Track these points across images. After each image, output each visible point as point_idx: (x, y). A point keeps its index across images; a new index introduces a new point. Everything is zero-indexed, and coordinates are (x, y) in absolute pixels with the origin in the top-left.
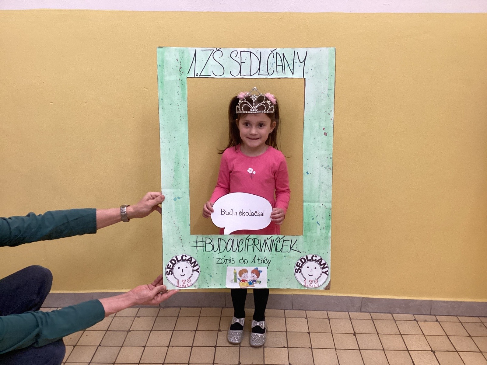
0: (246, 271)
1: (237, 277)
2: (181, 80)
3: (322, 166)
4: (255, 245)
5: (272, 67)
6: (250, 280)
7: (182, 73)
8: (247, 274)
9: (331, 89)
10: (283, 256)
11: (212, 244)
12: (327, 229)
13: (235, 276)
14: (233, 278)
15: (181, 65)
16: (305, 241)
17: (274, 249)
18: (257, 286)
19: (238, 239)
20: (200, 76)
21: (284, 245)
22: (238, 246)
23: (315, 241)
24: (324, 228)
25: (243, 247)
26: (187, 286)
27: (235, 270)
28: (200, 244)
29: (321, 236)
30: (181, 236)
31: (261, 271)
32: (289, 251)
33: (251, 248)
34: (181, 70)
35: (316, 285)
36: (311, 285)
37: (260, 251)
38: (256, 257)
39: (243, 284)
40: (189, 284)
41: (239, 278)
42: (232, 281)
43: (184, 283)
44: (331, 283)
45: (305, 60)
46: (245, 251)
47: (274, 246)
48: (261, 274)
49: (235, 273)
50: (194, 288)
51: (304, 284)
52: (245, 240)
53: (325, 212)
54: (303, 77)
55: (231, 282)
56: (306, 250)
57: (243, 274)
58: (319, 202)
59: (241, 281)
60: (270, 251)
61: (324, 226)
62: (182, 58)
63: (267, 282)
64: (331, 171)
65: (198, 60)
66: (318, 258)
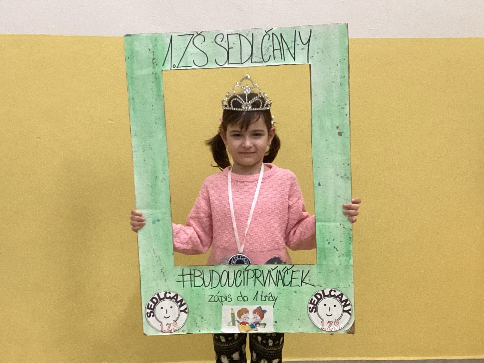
0: (246, 311)
1: (235, 319)
2: (154, 74)
3: (338, 175)
4: (257, 278)
5: (268, 51)
6: (252, 323)
7: (155, 66)
8: (247, 314)
9: (344, 77)
10: (293, 291)
11: (202, 277)
12: (347, 256)
13: (233, 318)
14: (230, 319)
15: (153, 55)
16: (320, 271)
17: (280, 282)
18: (260, 330)
19: (234, 271)
20: (178, 67)
21: (293, 277)
22: (235, 280)
23: (332, 271)
24: (343, 254)
25: (241, 281)
26: (173, 331)
27: (232, 309)
28: (187, 278)
29: (340, 264)
30: (162, 269)
31: (265, 311)
32: (300, 285)
33: (251, 281)
34: (154, 61)
35: (336, 328)
36: (331, 328)
37: (263, 284)
38: (258, 294)
39: (243, 327)
40: (175, 328)
42: (229, 323)
43: (169, 327)
44: (356, 325)
45: (309, 41)
46: (244, 285)
47: (280, 278)
48: (265, 314)
49: (233, 314)
50: (182, 333)
51: (320, 327)
52: (244, 272)
53: (344, 234)
54: (308, 63)
55: (228, 325)
56: (322, 282)
57: (242, 315)
58: (335, 221)
59: (241, 323)
60: (276, 285)
61: (343, 251)
62: (155, 47)
63: (274, 325)
64: (349, 181)
65: (174, 48)
66: (337, 293)
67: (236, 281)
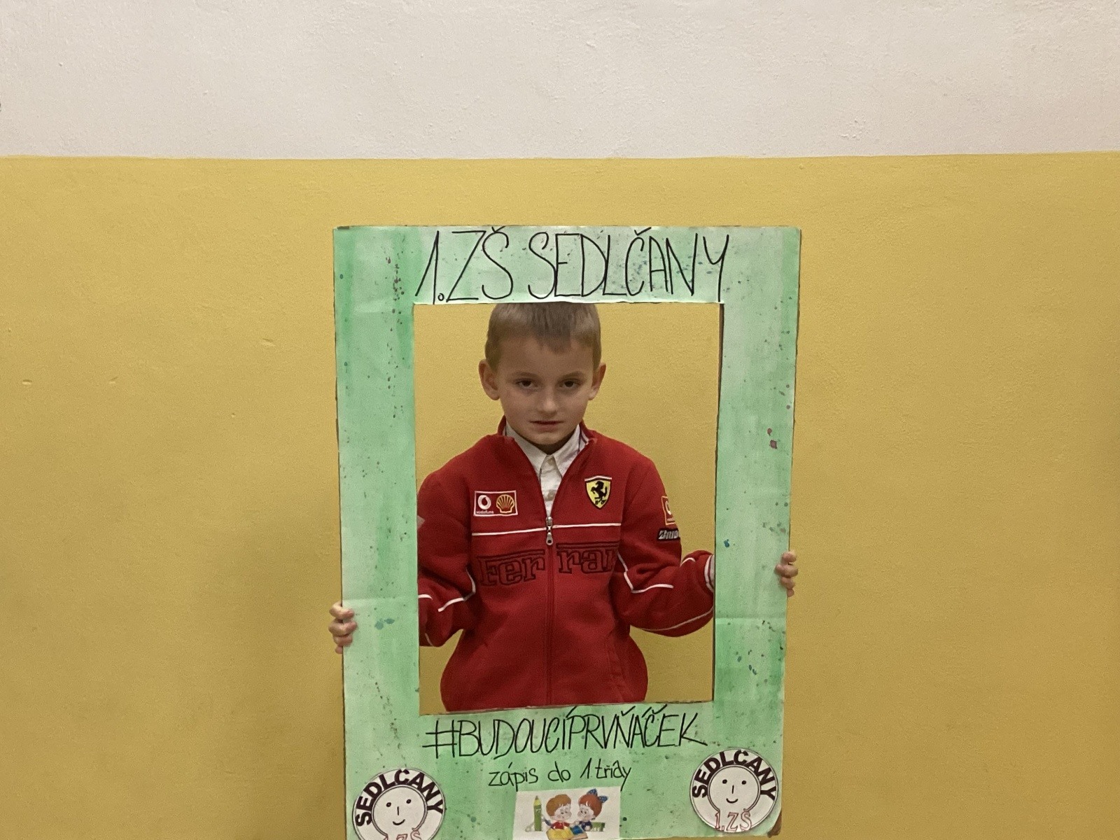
2: (397, 313)
3: (764, 526)
4: (591, 732)
5: (638, 273)
6: (577, 823)
7: (400, 295)
8: (568, 806)
9: (788, 332)
10: (663, 756)
11: (478, 736)
12: (774, 683)
13: (538, 815)
14: (533, 820)
15: (397, 272)
16: (717, 715)
17: (638, 738)
19: (545, 720)
21: (663, 728)
22: (545, 737)
23: (743, 714)
24: (766, 681)
25: (558, 739)
28: (445, 738)
29: (759, 701)
30: (394, 722)
31: (605, 799)
32: (678, 744)
33: (578, 740)
34: (397, 286)
35: (745, 825)
36: (734, 826)
37: (603, 745)
38: (591, 764)
41: (548, 818)
42: (530, 827)
44: (783, 819)
45: (722, 257)
46: (563, 748)
47: (637, 731)
48: (605, 805)
49: (538, 808)
51: (713, 824)
52: (564, 721)
53: (769, 641)
54: (719, 301)
55: (526, 831)
56: (721, 738)
58: (755, 615)
59: (553, 826)
60: (628, 744)
61: (767, 675)
62: (401, 254)
63: (620, 826)
64: (786, 537)
65: (443, 259)
66: (750, 758)
67: (548, 740)
